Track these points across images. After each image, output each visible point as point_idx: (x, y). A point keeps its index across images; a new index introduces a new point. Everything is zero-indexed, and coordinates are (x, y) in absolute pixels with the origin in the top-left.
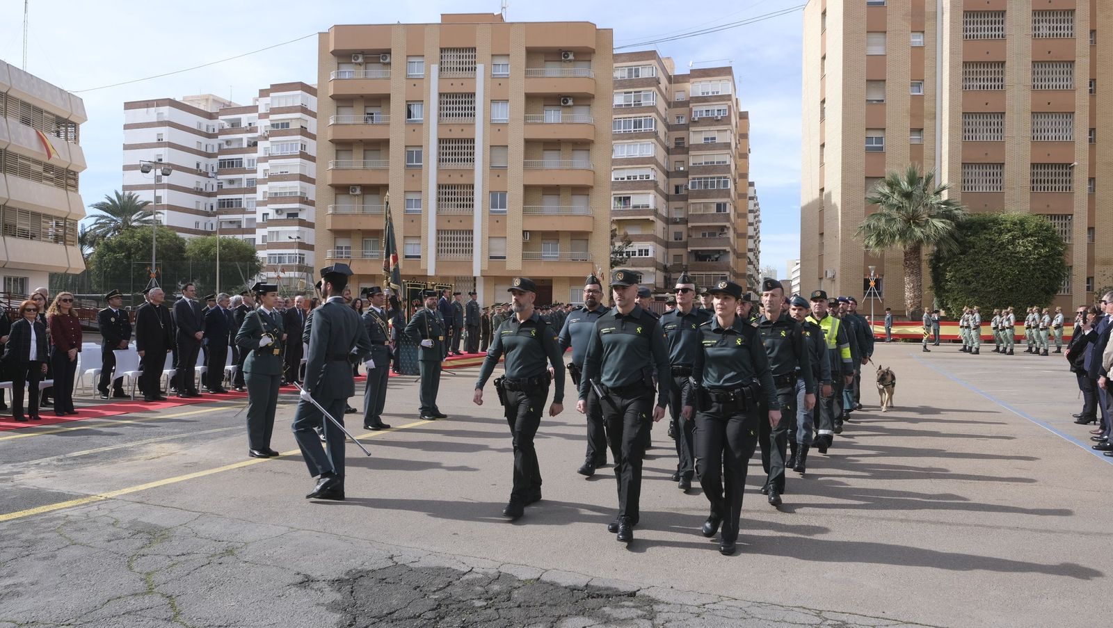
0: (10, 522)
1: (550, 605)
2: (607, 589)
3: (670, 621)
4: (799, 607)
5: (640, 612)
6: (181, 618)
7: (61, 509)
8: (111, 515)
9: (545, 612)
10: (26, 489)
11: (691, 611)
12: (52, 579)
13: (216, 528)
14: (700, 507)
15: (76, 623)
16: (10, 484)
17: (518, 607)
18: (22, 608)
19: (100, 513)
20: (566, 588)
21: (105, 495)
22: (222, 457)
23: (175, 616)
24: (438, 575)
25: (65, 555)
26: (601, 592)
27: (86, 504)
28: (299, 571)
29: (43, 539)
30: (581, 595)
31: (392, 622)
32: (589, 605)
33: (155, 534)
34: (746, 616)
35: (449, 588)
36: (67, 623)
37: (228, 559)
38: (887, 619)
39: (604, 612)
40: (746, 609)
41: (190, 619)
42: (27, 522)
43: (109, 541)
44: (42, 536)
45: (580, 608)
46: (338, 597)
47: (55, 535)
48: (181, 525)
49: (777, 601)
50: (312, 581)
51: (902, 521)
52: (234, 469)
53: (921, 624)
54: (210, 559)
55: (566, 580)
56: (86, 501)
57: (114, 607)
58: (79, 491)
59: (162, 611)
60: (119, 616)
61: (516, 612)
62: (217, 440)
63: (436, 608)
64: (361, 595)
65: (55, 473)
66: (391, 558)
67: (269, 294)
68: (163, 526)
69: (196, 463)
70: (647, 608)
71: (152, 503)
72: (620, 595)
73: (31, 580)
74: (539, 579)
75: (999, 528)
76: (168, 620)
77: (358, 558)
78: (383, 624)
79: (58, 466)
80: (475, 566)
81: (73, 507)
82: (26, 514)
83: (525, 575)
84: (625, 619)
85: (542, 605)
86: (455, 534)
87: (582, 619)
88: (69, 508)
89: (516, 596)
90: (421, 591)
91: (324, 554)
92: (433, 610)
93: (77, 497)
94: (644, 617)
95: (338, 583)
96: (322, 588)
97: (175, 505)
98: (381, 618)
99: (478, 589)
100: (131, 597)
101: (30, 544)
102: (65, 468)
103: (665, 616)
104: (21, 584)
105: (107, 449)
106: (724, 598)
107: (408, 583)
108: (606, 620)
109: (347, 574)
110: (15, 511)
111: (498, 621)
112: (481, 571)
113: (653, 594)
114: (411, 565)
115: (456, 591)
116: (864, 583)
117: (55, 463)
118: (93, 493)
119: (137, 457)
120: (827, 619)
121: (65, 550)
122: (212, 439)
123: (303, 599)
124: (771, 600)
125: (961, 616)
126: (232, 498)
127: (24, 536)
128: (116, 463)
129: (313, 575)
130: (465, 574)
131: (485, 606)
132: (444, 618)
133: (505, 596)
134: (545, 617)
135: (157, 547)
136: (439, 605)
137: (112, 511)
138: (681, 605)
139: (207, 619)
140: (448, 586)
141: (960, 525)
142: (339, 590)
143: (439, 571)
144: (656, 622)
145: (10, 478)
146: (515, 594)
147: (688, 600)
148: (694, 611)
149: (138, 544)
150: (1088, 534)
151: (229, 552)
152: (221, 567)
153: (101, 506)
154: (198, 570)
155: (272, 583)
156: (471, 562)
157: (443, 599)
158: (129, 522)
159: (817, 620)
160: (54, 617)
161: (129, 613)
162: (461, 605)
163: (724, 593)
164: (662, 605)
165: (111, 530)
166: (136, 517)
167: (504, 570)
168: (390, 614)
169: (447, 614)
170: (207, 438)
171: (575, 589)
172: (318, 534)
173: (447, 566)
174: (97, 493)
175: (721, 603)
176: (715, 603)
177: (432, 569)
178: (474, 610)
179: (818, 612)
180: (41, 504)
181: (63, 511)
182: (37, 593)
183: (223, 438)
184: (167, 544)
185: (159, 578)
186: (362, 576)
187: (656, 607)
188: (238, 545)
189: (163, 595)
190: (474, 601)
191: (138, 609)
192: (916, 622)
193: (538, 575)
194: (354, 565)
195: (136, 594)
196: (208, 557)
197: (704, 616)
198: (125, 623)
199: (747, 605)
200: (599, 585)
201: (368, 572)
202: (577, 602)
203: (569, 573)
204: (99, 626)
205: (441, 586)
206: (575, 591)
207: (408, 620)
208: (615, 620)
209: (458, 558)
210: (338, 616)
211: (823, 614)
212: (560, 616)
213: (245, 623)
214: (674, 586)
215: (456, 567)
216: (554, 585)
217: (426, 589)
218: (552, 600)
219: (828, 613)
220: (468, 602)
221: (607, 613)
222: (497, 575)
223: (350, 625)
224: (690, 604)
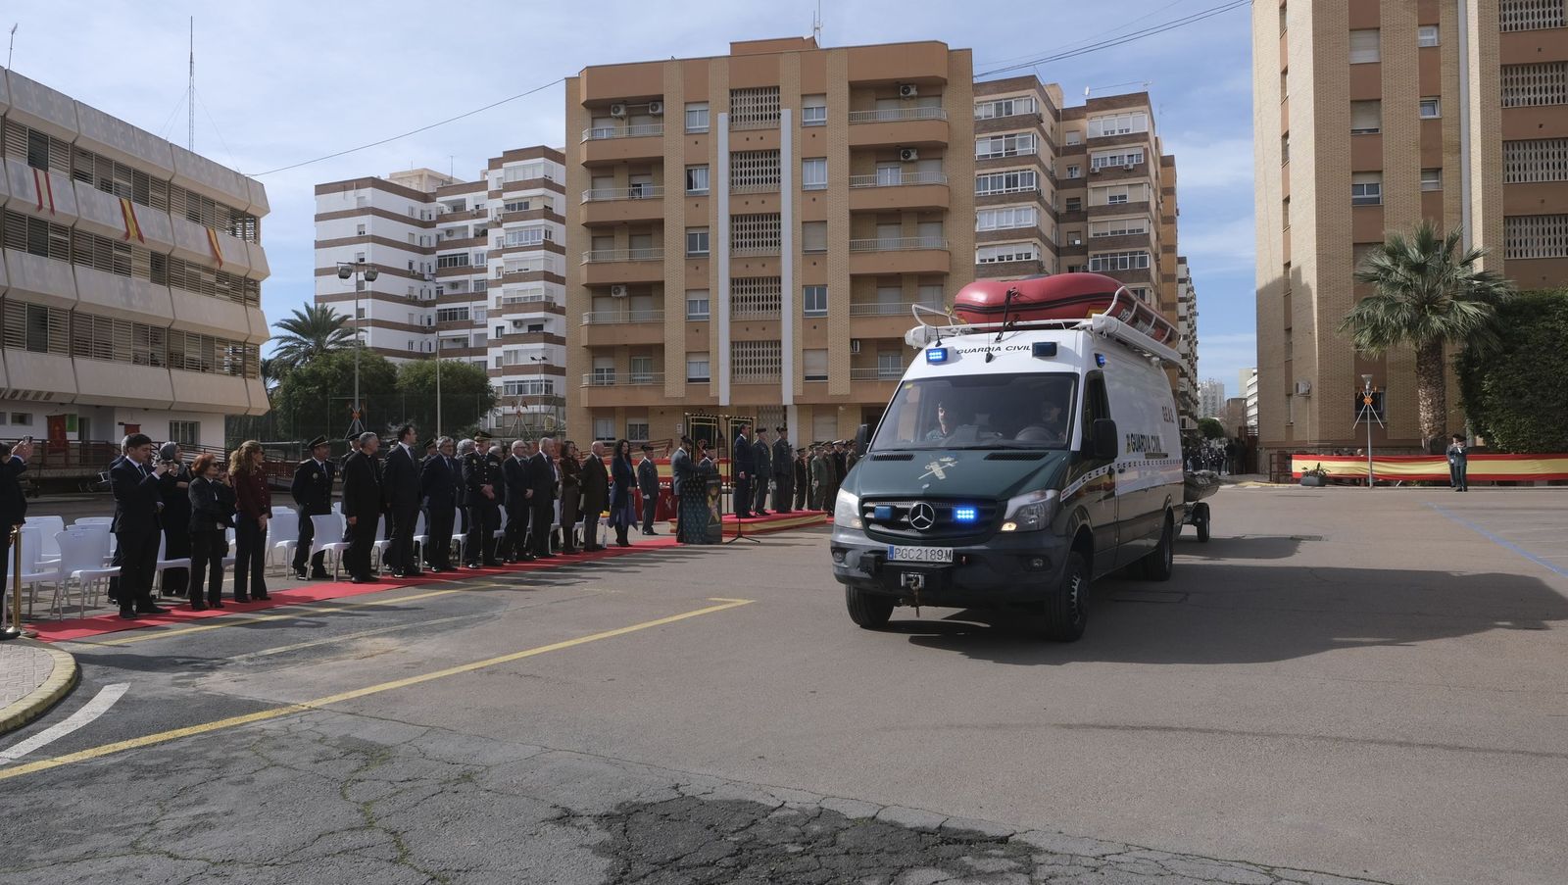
0: (195, 737)
1: (889, 853)
2: (968, 832)
3: (1056, 877)
4: (1240, 861)
5: (1013, 864)
6: (410, 860)
7: (255, 721)
8: (317, 729)
9: (882, 861)
10: (211, 695)
11: (1085, 864)
12: (249, 808)
13: (448, 748)
14: (1102, 723)
15: (282, 863)
16: (193, 689)
17: (846, 854)
18: (215, 843)
19: (304, 727)
20: (911, 830)
21: (308, 704)
22: (453, 656)
23: (402, 858)
24: (738, 811)
25: (264, 779)
26: (960, 836)
27: (286, 715)
28: (557, 802)
29: (236, 758)
31: (678, 870)
32: (943, 854)
33: (372, 754)
34: (1163, 871)
35: (753, 828)
36: (271, 862)
37: (466, 787)
38: (1369, 880)
39: (964, 862)
40: (1164, 863)
41: (421, 861)
42: (215, 737)
43: (316, 762)
44: (234, 754)
45: (931, 857)
46: (607, 836)
47: (251, 753)
48: (404, 743)
49: (1210, 852)
50: (573, 816)
51: (1400, 744)
54: (443, 786)
55: (912, 820)
56: (285, 711)
57: (326, 845)
58: (276, 699)
59: (387, 850)
60: (334, 856)
61: (843, 860)
62: (446, 633)
63: (736, 854)
64: (637, 835)
65: (245, 676)
66: (676, 787)
68: (382, 743)
69: (420, 663)
70: (1024, 858)
71: (367, 714)
72: (986, 841)
73: (225, 809)
74: (874, 817)
75: (1550, 755)
76: (393, 861)
77: (632, 788)
78: (667, 873)
79: (248, 667)
80: (787, 799)
81: (269, 719)
82: (213, 728)
83: (855, 812)
84: (992, 873)
85: (878, 852)
86: (760, 757)
87: (933, 871)
88: (265, 720)
89: (843, 839)
90: (716, 831)
91: (588, 782)
92: (731, 856)
93: (274, 706)
94: (1018, 870)
95: (606, 819)
96: (586, 825)
97: (395, 717)
98: (663, 865)
99: (792, 829)
100: (347, 832)
101: (221, 765)
102: (257, 668)
103: (1048, 870)
104: (213, 814)
105: (307, 645)
106: (1133, 848)
107: (699, 821)
108: (966, 873)
109: (619, 807)
110: (199, 723)
111: (818, 872)
112: (796, 806)
113: (1032, 839)
114: (702, 797)
115: (763, 831)
116: (1339, 830)
117: (245, 662)
118: (293, 702)
119: (346, 655)
120: (1281, 879)
121: (263, 773)
122: (438, 631)
123: (562, 839)
124: (1201, 851)
126: (467, 708)
127: (214, 755)
128: (319, 663)
129: (575, 809)
130: (774, 810)
131: (801, 852)
132: (746, 867)
133: (829, 840)
134: (882, 869)
135: (376, 770)
136: (740, 850)
137: (317, 724)
138: (1071, 855)
139: (442, 862)
140: (752, 825)
141: (1490, 750)
142: (609, 828)
143: (739, 805)
144: (1035, 878)
146: (842, 837)
147: (1084, 849)
148: (1089, 864)
149: (353, 766)
151: (467, 777)
152: (456, 797)
153: (303, 718)
154: (428, 800)
155: (522, 817)
156: (782, 794)
157: (746, 842)
158: (340, 738)
159: (1267, 880)
160: (255, 856)
161: (346, 852)
162: (768, 850)
163: (1133, 840)
164: (1045, 855)
165: (318, 748)
166: (347, 732)
167: (826, 805)
168: (676, 859)
169: (750, 861)
170: (433, 631)
171: (924, 833)
172: (580, 756)
173: (750, 799)
174: (298, 701)
175: (1129, 854)
176: (1119, 854)
177: (730, 802)
178: (786, 857)
180: (232, 715)
181: (259, 723)
182: (233, 825)
183: (452, 631)
184: (387, 766)
185: (379, 809)
186: (638, 811)
187: (1036, 858)
188: (477, 769)
189: (386, 831)
190: (787, 845)
191: (356, 847)
193: (873, 813)
194: (628, 797)
195: (353, 829)
196: (440, 784)
197: (1103, 871)
198: (341, 863)
199: (1166, 857)
200: (958, 827)
201: (645, 806)
202: (926, 849)
203: (917, 811)
204: (310, 867)
205: (742, 825)
206: (923, 835)
207: (699, 869)
208: (979, 873)
209: (765, 789)
210: (608, 861)
211: (1276, 872)
212: (903, 867)
213: (489, 868)
214: (1063, 830)
215: (762, 801)
216: (893, 825)
217: (722, 828)
218: (893, 845)
219: (1282, 871)
220: (779, 847)
221: (968, 863)
222: (817, 811)
223: (623, 873)
224: (1083, 853)
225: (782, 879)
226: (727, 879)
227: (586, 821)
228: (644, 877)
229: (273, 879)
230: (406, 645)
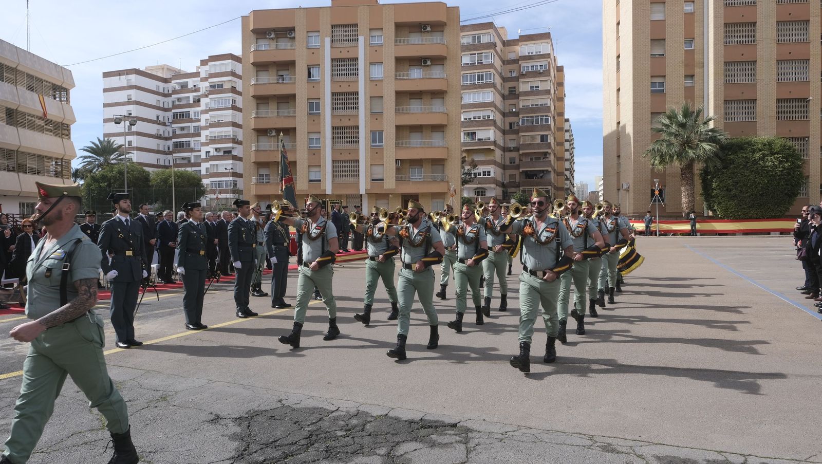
0: (9, 379)
1: (393, 434)
2: (436, 422)
3: (480, 445)
4: (576, 433)
5: (458, 438)
9: (388, 439)
11: (496, 437)
13: (155, 382)
15: (47, 451)
16: (13, 352)
17: (369, 435)
20: (406, 421)
22: (166, 330)
24: (313, 413)
26: (431, 424)
28: (212, 411)
30: (416, 426)
31: (275, 448)
32: (421, 434)
34: (536, 440)
35: (320, 423)
36: (41, 451)
37: (162, 404)
38: (641, 441)
39: (432, 438)
40: (537, 435)
45: (415, 435)
46: (238, 430)
48: (130, 380)
49: (561, 429)
50: (221, 419)
52: (174, 339)
53: (667, 445)
54: (149, 404)
55: (406, 415)
57: (76, 439)
60: (79, 446)
61: (367, 439)
62: (164, 318)
63: (309, 437)
64: (255, 428)
66: (280, 401)
67: (195, 210)
69: (147, 335)
70: (464, 435)
71: (112, 364)
72: (445, 426)
74: (387, 415)
77: (256, 402)
78: (269, 449)
80: (341, 406)
83: (376, 412)
84: (446, 444)
86: (329, 383)
87: (414, 444)
89: (368, 428)
90: (299, 425)
91: (232, 399)
92: (306, 438)
94: (460, 442)
95: (239, 420)
96: (227, 423)
97: (128, 365)
98: (267, 445)
99: (341, 423)
100: (88, 432)
103: (476, 441)
106: (522, 428)
107: (290, 420)
108: (432, 444)
109: (246, 413)
110: (13, 371)
112: (345, 409)
113: (469, 425)
114: (294, 406)
115: (325, 424)
116: (628, 415)
120: (597, 442)
122: (160, 317)
123: (213, 431)
124: (557, 428)
125: (698, 438)
126: (169, 359)
129: (222, 414)
130: (332, 412)
131: (344, 435)
132: (314, 444)
133: (360, 428)
134: (388, 443)
136: (311, 435)
138: (489, 433)
140: (319, 421)
142: (240, 425)
143: (313, 410)
144: (469, 446)
145: (12, 348)
146: (368, 427)
147: (496, 429)
148: (498, 437)
150: (802, 376)
151: (163, 398)
152: (156, 410)
154: (139, 412)
155: (191, 420)
156: (338, 403)
157: (315, 431)
159: (589, 443)
161: (86, 443)
162: (326, 435)
163: (522, 423)
164: (475, 433)
167: (361, 409)
168: (275, 441)
169: (316, 441)
170: (157, 316)
171: (413, 422)
172: (229, 385)
173: (320, 407)
175: (519, 431)
176: (514, 431)
177: (309, 408)
178: (336, 438)
179: (590, 436)
183: (169, 316)
186: (258, 415)
188: (170, 393)
190: (337, 432)
191: (93, 440)
192: (664, 443)
193: (386, 412)
194: (253, 407)
195: (93, 430)
196: (148, 402)
197: (505, 441)
198: (82, 450)
199: (538, 432)
200: (431, 419)
201: (262, 412)
202: (413, 431)
203: (409, 411)
204: (63, 453)
205: (314, 421)
206: (412, 424)
207: (287, 446)
208: (439, 444)
209: (329, 400)
210: (237, 443)
211: (595, 438)
212: (399, 442)
213: (168, 450)
214: (486, 419)
215: (327, 407)
216: (397, 419)
217: (303, 423)
218: (395, 430)
219: (598, 438)
220: (333, 433)
221: (434, 439)
222: (356, 412)
223: (244, 451)
224: (496, 432)
225: (332, 451)
226: (302, 451)
227: (228, 421)
228: (255, 452)
229: (40, 461)
230: (140, 324)
